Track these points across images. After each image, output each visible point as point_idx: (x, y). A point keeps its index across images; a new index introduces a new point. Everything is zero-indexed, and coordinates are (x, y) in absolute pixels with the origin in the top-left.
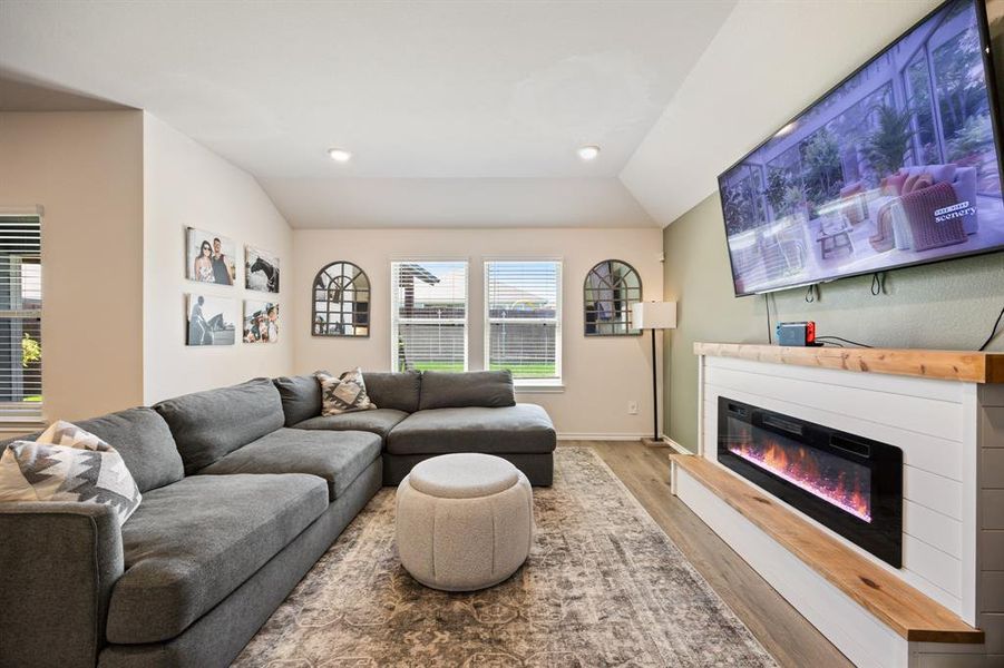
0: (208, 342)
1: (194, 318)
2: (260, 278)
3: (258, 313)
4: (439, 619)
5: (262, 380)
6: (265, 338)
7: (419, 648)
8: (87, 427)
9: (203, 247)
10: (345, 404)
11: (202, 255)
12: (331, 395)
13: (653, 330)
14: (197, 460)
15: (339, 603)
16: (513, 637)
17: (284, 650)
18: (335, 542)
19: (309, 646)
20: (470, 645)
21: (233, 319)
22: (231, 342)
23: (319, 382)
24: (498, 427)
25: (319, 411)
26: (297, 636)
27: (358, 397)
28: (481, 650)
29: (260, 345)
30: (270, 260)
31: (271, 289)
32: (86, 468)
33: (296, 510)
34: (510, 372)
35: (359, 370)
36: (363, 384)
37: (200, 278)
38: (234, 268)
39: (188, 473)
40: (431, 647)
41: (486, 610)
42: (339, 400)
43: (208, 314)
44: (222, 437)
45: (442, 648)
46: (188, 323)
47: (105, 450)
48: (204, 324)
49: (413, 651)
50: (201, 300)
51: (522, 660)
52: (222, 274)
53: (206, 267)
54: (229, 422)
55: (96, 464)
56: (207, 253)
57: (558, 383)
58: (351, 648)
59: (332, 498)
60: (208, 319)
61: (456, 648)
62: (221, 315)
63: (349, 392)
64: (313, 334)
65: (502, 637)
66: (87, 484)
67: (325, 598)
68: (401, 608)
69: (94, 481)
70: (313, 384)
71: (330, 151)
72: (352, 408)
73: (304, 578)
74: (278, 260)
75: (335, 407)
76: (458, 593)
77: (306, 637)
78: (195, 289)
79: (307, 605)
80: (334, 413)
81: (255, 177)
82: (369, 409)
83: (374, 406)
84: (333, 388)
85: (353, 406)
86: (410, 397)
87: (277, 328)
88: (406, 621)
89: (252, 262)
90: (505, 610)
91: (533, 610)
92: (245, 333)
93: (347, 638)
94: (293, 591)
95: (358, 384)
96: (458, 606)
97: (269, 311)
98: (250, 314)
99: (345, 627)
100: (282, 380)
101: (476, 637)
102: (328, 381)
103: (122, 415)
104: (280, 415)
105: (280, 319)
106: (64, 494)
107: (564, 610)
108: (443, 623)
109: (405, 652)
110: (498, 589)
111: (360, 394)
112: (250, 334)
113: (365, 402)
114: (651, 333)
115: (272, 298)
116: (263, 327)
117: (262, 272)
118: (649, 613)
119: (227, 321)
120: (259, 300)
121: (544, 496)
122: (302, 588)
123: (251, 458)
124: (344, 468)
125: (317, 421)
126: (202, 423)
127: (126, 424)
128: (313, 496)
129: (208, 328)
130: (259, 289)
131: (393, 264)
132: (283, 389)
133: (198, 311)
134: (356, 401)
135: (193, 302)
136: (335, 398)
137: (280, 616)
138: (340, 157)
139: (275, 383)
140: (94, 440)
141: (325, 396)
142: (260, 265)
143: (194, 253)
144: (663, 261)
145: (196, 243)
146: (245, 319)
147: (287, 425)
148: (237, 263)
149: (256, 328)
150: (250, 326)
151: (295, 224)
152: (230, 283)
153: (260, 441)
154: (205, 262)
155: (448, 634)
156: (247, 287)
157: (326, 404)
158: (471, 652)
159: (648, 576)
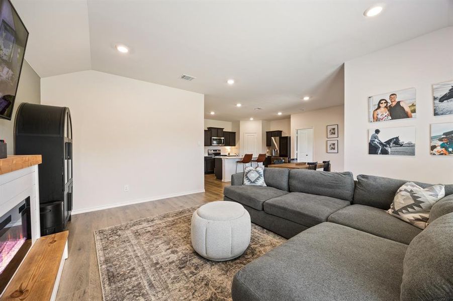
0: (385, 153)
1: (373, 141)
9: (380, 103)
11: (380, 108)
37: (377, 120)
46: (369, 143)
48: (380, 143)
50: (377, 132)
53: (383, 113)
56: (384, 105)
62: (397, 138)
92: (432, 148)
98: (437, 134)
129: (385, 146)
133: (376, 137)
135: (372, 133)
139: (358, 177)
143: (372, 109)
150: (437, 143)
152: (408, 117)
159: (135, 271)
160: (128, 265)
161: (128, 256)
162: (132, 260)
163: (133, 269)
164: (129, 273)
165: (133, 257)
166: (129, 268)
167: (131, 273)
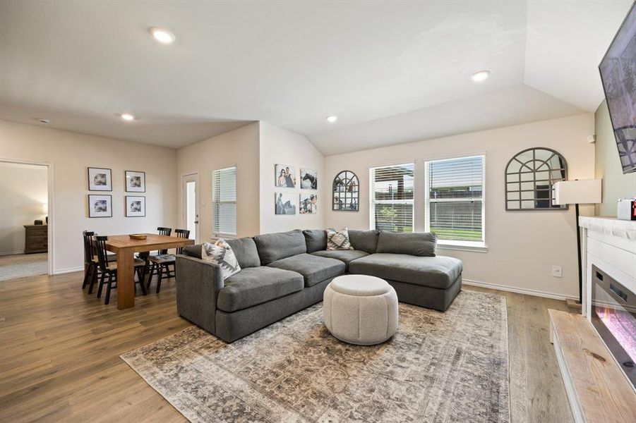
0: (284, 213)
1: (278, 203)
2: (308, 183)
3: (307, 200)
4: (327, 348)
5: (298, 231)
6: (310, 211)
7: (312, 354)
8: (227, 242)
9: (282, 172)
10: (336, 245)
11: (281, 175)
12: (330, 240)
13: (577, 205)
14: (265, 261)
15: (296, 328)
16: (352, 367)
17: (270, 335)
18: (309, 307)
19: (277, 338)
20: (332, 362)
21: (295, 203)
22: (294, 213)
23: (326, 233)
24: (408, 267)
25: (325, 248)
26: (276, 333)
27: (343, 243)
28: (335, 365)
29: (307, 215)
30: (312, 174)
31: (313, 188)
32: (221, 254)
33: (283, 284)
34: (434, 234)
35: (347, 229)
36: (347, 235)
37: (280, 186)
38: (295, 179)
39: (262, 265)
40: (316, 356)
41: (350, 353)
42: (334, 243)
43: (284, 201)
44: (274, 252)
45: (320, 358)
46: (276, 205)
47: (228, 249)
48: (282, 205)
49: (309, 354)
50: (281, 195)
51: (349, 376)
52: (290, 183)
53: (283, 180)
54: (279, 247)
55: (224, 253)
56: (283, 174)
57: (481, 245)
58: (289, 344)
59: (307, 285)
60: (284, 203)
61: (325, 360)
62: (289, 202)
63: (339, 240)
64: (333, 209)
65: (348, 365)
66: (221, 259)
67: (292, 325)
68: (316, 338)
69: (223, 259)
70: (323, 234)
71: (327, 117)
72: (340, 248)
73: (291, 315)
74: (316, 173)
75: (331, 246)
76: (342, 342)
77: (278, 334)
78: (279, 190)
79: (285, 325)
80: (331, 250)
81: (306, 136)
82: (349, 249)
83: (352, 248)
84: (332, 237)
85: (340, 247)
86: (371, 245)
87: (317, 207)
88: (314, 344)
89: (303, 176)
90: (359, 356)
91: (372, 362)
92: (300, 209)
93: (290, 340)
94: (284, 318)
95: (344, 236)
96: (339, 346)
97: (312, 198)
98: (302, 200)
99: (292, 336)
100: (307, 231)
101: (337, 360)
102: (330, 233)
103: (241, 239)
104: (304, 247)
105: (318, 202)
106: (215, 261)
107: (389, 369)
108: (327, 350)
109: (306, 353)
110: (364, 348)
111: (345, 241)
112: (303, 210)
113: (347, 245)
114: (574, 207)
115: (314, 192)
116: (309, 206)
117: (308, 180)
118: (441, 392)
119: (292, 204)
120: (307, 193)
121: (433, 316)
122: (288, 319)
123: (283, 263)
124: (314, 274)
125: (324, 252)
126: (268, 246)
127: (241, 242)
128: (294, 281)
129: (284, 207)
130: (307, 188)
131: (370, 169)
132: (307, 235)
133: (280, 200)
134: (342, 245)
135: (278, 196)
136: (332, 242)
137: (275, 325)
138: (332, 119)
139: (304, 232)
140: (227, 245)
141: (328, 240)
142: (307, 177)
143: (278, 175)
144: (595, 142)
145: (279, 170)
146: (300, 203)
147: (308, 252)
148: (296, 177)
149: (306, 207)
150: (302, 206)
151: (325, 155)
152: (293, 187)
153: (293, 257)
154: (283, 178)
155: (326, 354)
156: (301, 188)
157: (329, 244)
158: (330, 364)
159: (463, 376)
160: (467, 389)
161: (457, 403)
162: (456, 393)
163: (463, 380)
164: (471, 380)
165: (451, 394)
166: (467, 384)
167: (469, 377)
